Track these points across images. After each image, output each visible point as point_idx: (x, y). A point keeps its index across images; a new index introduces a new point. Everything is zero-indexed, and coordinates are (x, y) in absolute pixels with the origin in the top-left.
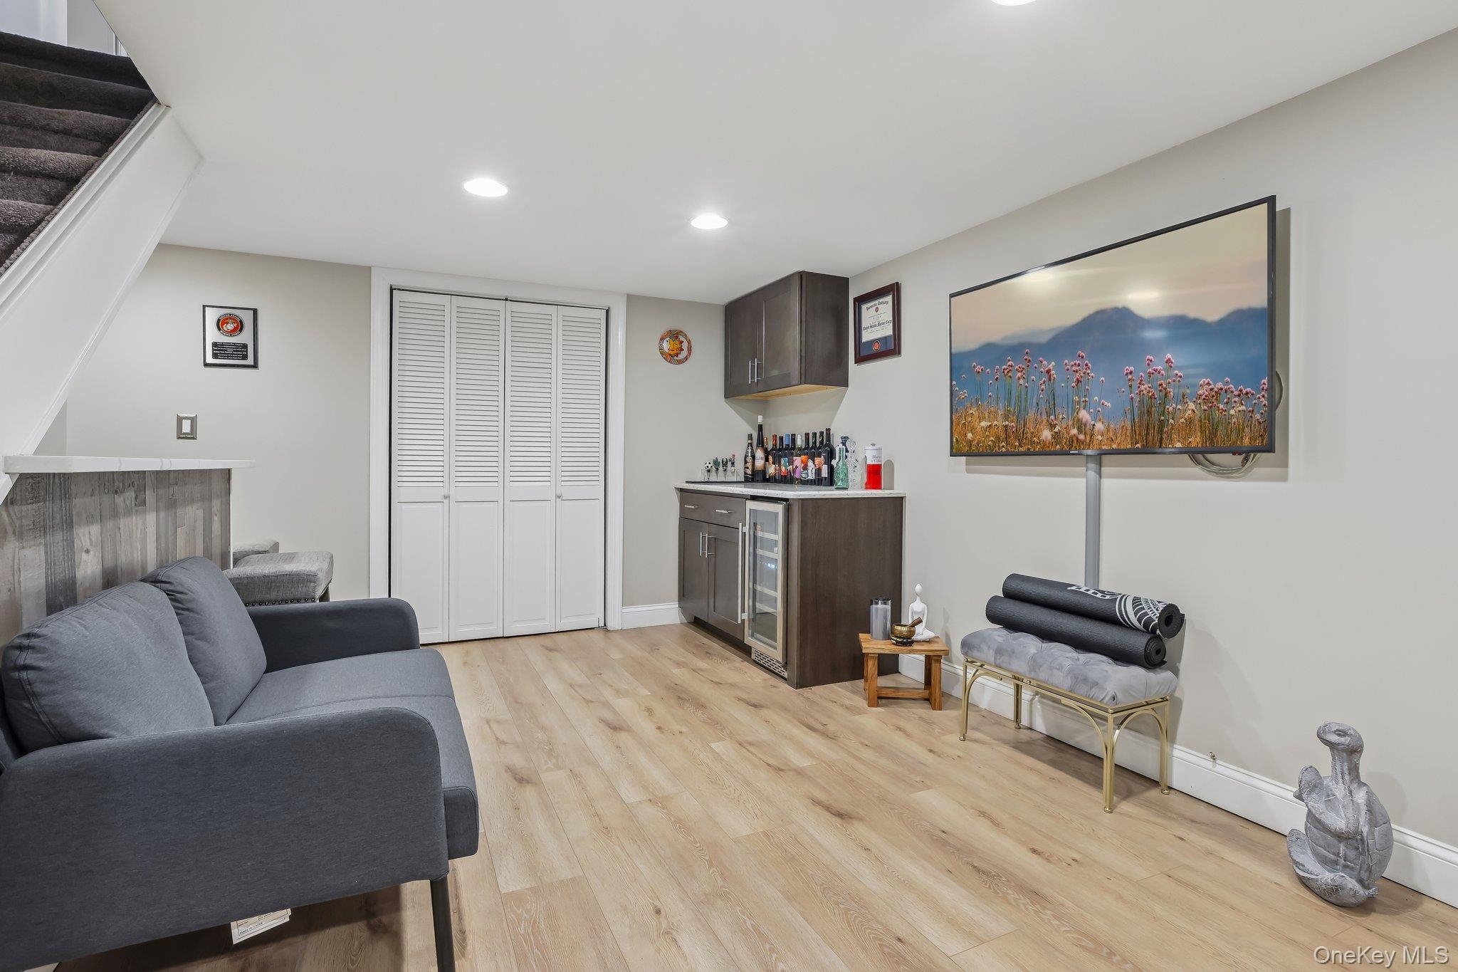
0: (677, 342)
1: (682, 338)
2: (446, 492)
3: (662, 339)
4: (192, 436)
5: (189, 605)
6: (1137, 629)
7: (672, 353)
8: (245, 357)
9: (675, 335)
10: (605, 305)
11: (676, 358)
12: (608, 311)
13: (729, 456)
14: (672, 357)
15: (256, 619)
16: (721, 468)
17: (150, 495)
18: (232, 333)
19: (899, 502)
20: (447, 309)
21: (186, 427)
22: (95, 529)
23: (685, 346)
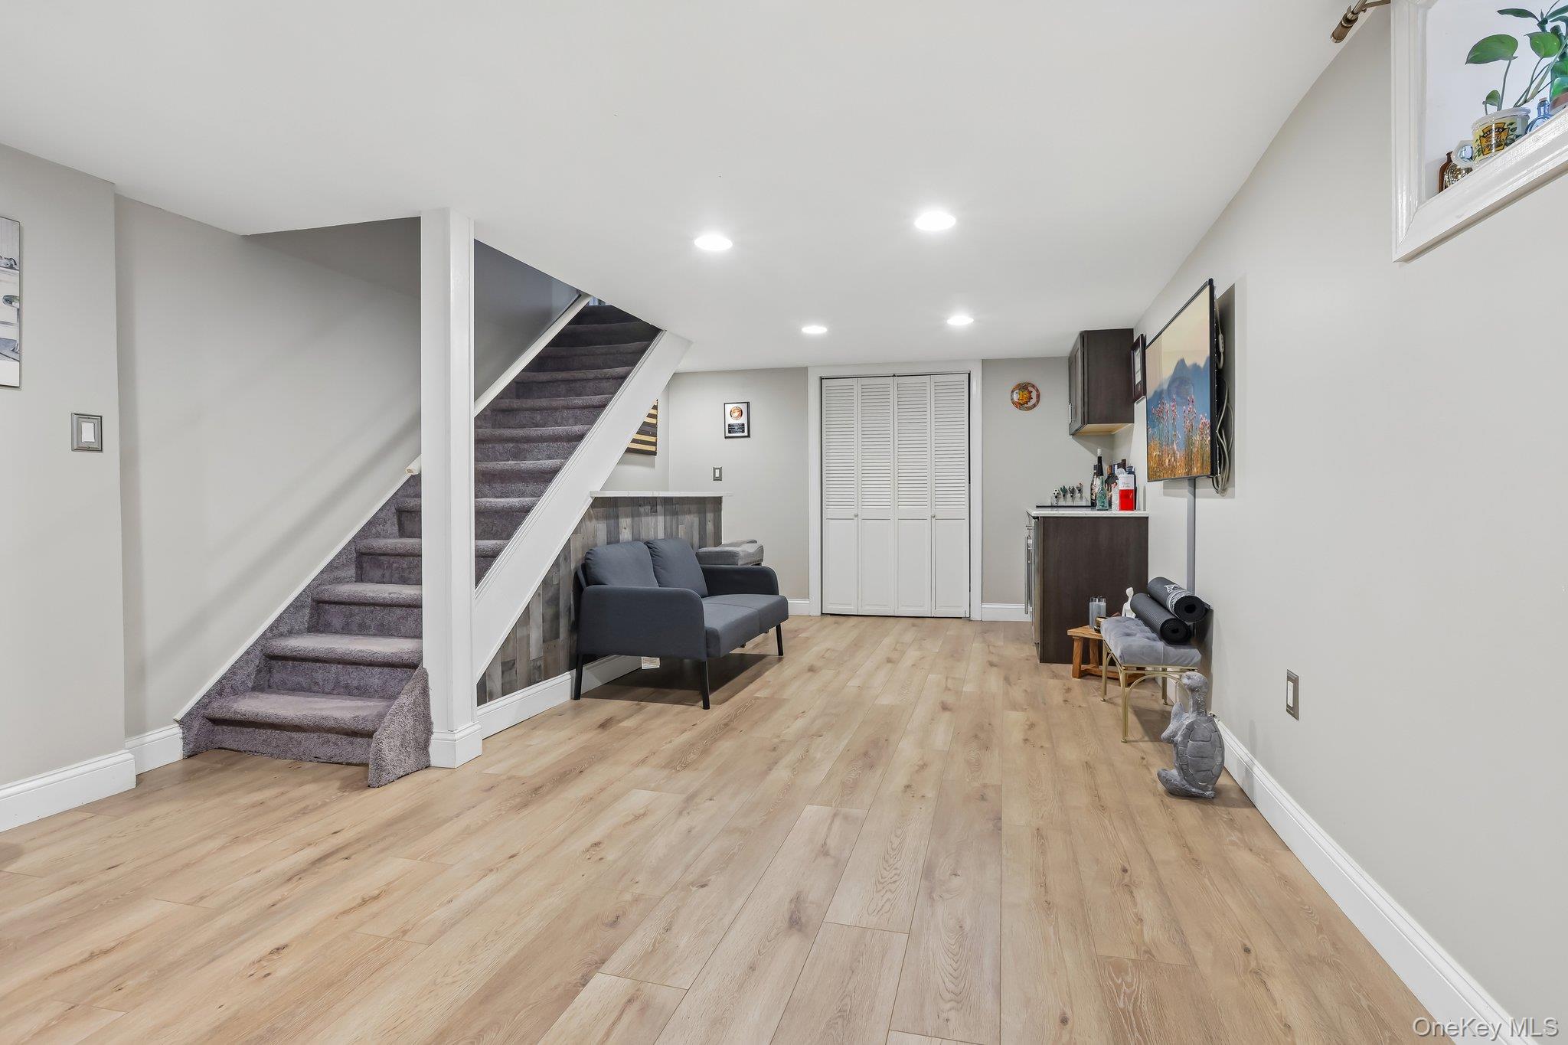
0: (1026, 392)
1: (1030, 389)
2: (856, 512)
3: (1013, 392)
4: (719, 479)
5: (660, 554)
6: (1169, 611)
7: (1021, 402)
8: (743, 431)
9: (1024, 387)
10: (967, 370)
11: (1026, 405)
12: (969, 374)
13: (1075, 484)
14: (1021, 405)
15: (703, 569)
16: (1069, 495)
17: (659, 508)
18: (737, 418)
19: (1144, 521)
20: (855, 387)
21: (717, 475)
22: (629, 520)
23: (1034, 395)
